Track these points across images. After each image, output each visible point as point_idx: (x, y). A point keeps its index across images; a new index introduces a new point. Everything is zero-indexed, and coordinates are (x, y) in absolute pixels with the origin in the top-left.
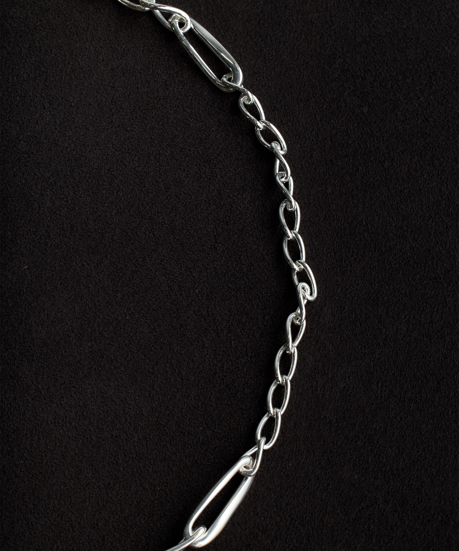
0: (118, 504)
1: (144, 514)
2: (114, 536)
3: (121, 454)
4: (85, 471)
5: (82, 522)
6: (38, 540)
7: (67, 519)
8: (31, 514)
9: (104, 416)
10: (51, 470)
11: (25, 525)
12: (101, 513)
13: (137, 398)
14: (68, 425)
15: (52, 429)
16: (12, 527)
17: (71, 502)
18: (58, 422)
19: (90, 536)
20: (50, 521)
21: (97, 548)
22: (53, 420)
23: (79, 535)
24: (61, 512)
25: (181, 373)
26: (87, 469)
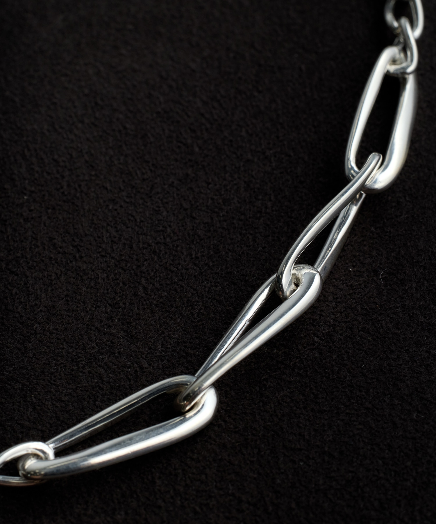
0: (216, 195)
1: (266, 194)
2: (232, 239)
3: (186, 131)
4: (138, 172)
5: (168, 240)
6: (106, 291)
7: (141, 246)
8: (76, 260)
10: (82, 191)
11: (74, 278)
12: (194, 218)
14: (80, 125)
16: (52, 290)
17: (136, 220)
18: (61, 128)
19: (191, 255)
20: (113, 258)
21: (213, 266)
23: (173, 260)
24: (126, 239)
26: (139, 169)
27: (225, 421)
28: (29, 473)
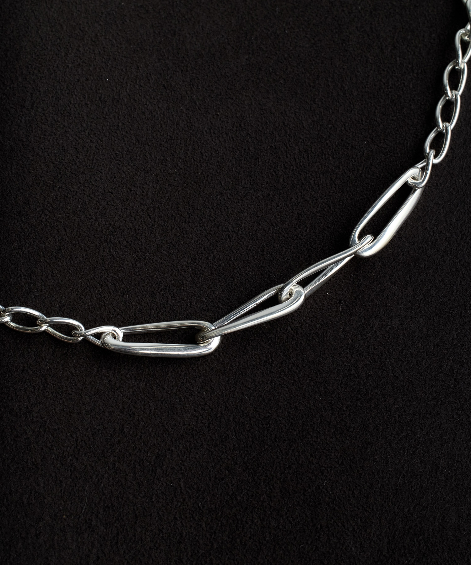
0: (278, 215)
1: (306, 226)
2: (274, 247)
3: (281, 166)
4: (243, 181)
5: (240, 232)
6: (193, 249)
7: (223, 229)
8: (185, 222)
9: (263, 128)
10: (207, 180)
11: (180, 233)
12: (260, 224)
13: (297, 110)
14: (225, 136)
15: (208, 139)
16: (165, 236)
17: (228, 212)
18: (214, 133)
19: (248, 247)
20: (206, 230)
21: (256, 259)
22: (208, 131)
23: (237, 246)
24: (218, 222)
25: (344, 88)
26: (245, 180)
27: (219, 355)
28: (105, 343)
